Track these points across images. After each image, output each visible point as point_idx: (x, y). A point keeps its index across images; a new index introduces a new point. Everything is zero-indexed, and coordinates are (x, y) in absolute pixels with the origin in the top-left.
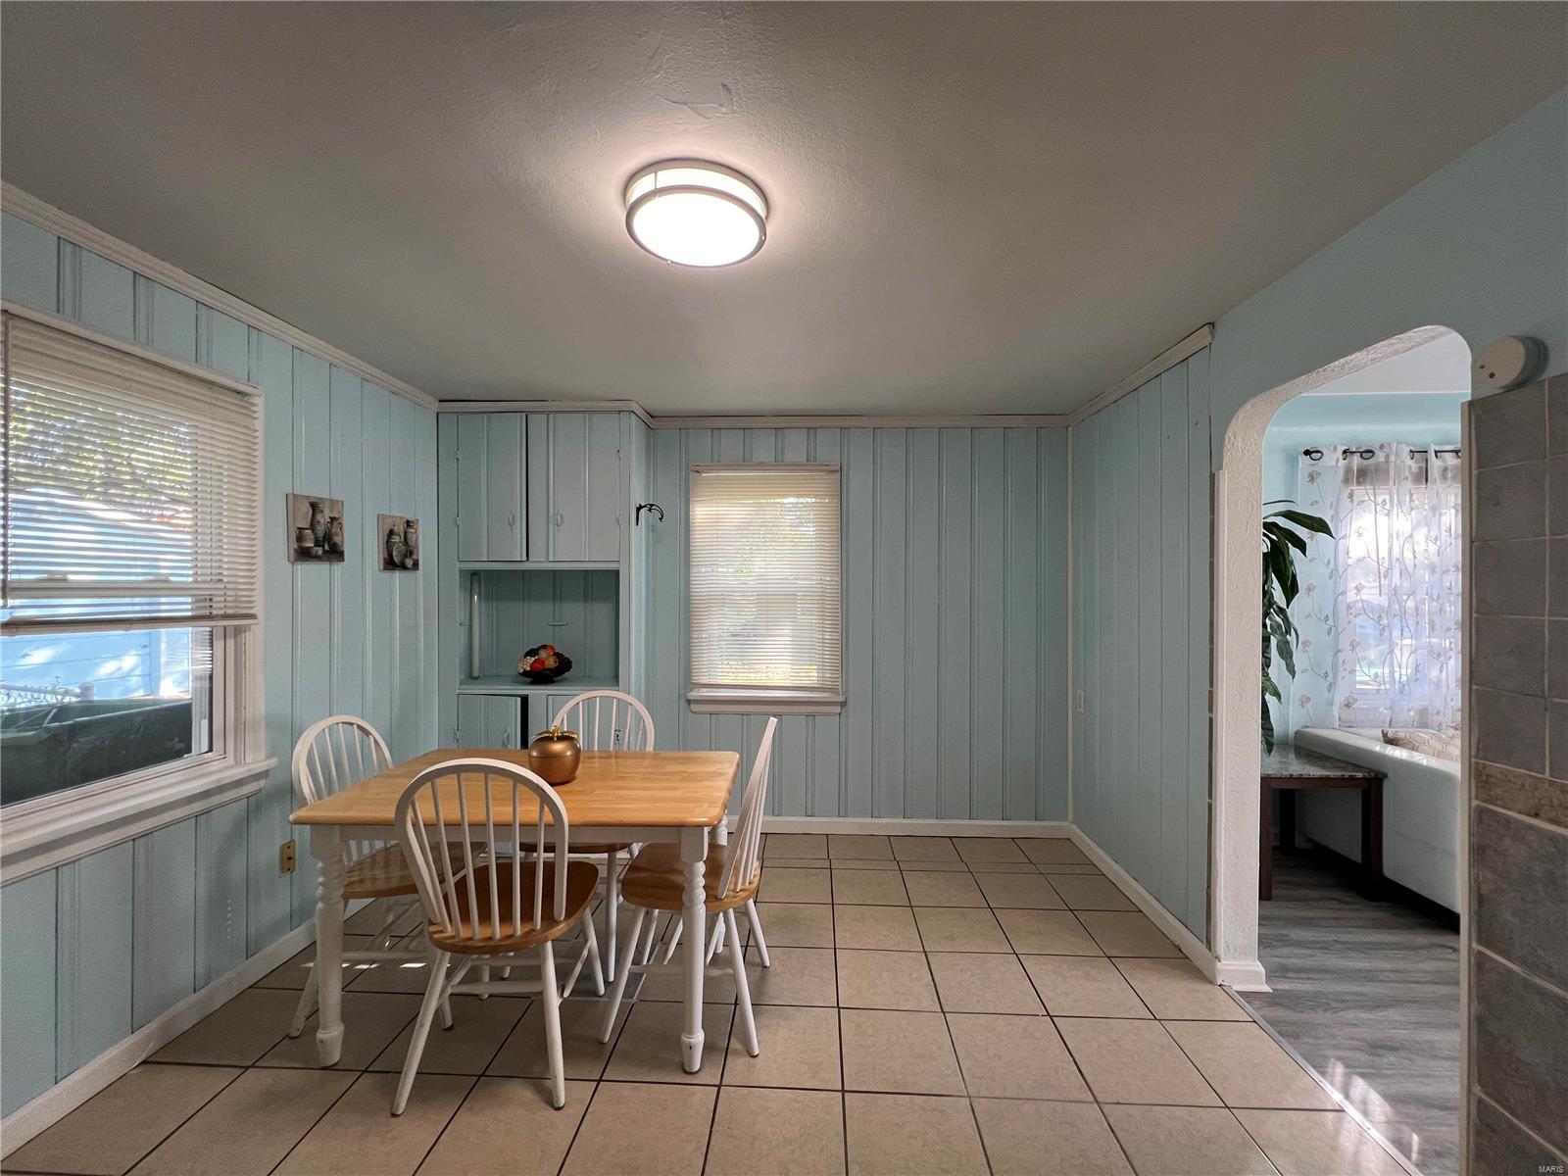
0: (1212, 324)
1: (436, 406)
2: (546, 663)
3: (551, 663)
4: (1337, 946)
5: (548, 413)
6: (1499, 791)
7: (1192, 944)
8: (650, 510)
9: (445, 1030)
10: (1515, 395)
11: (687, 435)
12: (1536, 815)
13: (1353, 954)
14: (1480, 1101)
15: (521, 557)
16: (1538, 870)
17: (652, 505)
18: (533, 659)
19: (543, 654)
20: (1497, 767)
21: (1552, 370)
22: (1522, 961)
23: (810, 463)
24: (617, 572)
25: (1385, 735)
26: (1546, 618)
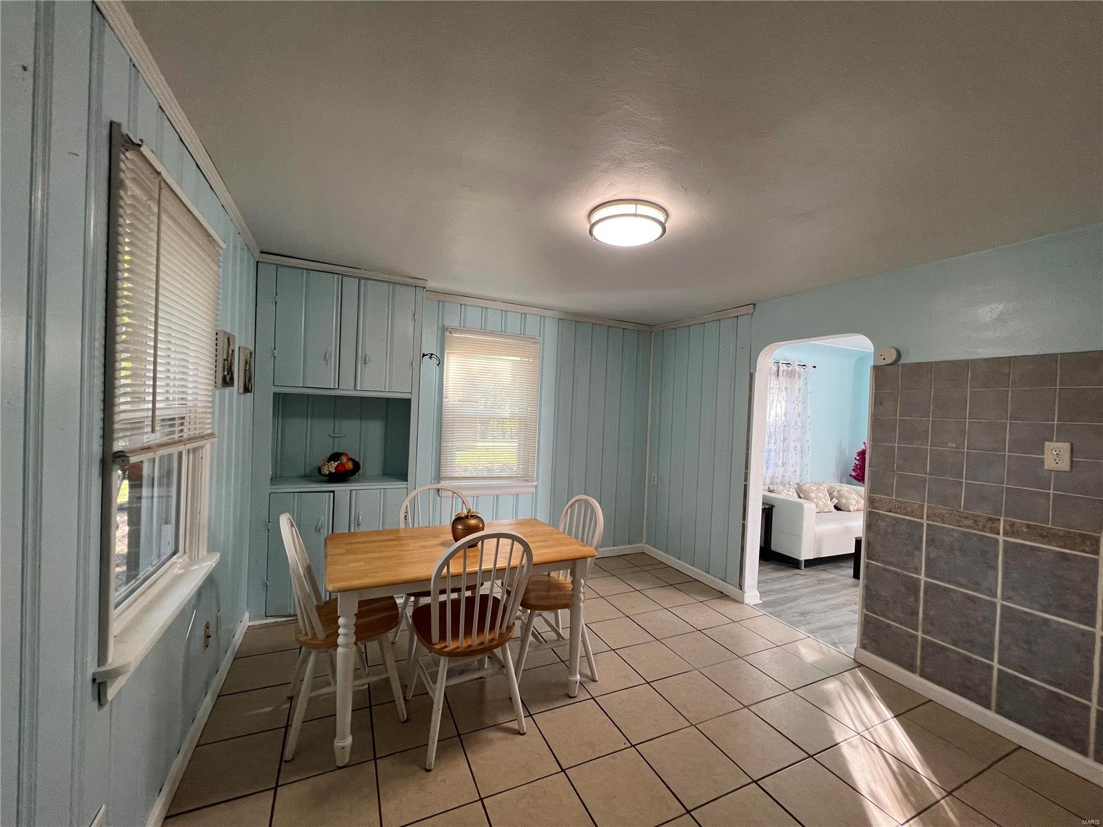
0: (754, 304)
1: (258, 256)
2: (346, 466)
3: (350, 465)
4: (769, 581)
5: (360, 279)
6: (877, 505)
7: (731, 589)
8: (430, 358)
9: (403, 722)
10: (890, 367)
11: (443, 306)
12: (890, 511)
13: (775, 583)
14: (865, 615)
15: (334, 385)
16: (890, 530)
17: (432, 354)
18: (336, 463)
19: (344, 459)
20: (876, 496)
21: (902, 361)
22: (883, 562)
23: (522, 335)
24: (409, 401)
25: (769, 488)
26: (896, 445)
